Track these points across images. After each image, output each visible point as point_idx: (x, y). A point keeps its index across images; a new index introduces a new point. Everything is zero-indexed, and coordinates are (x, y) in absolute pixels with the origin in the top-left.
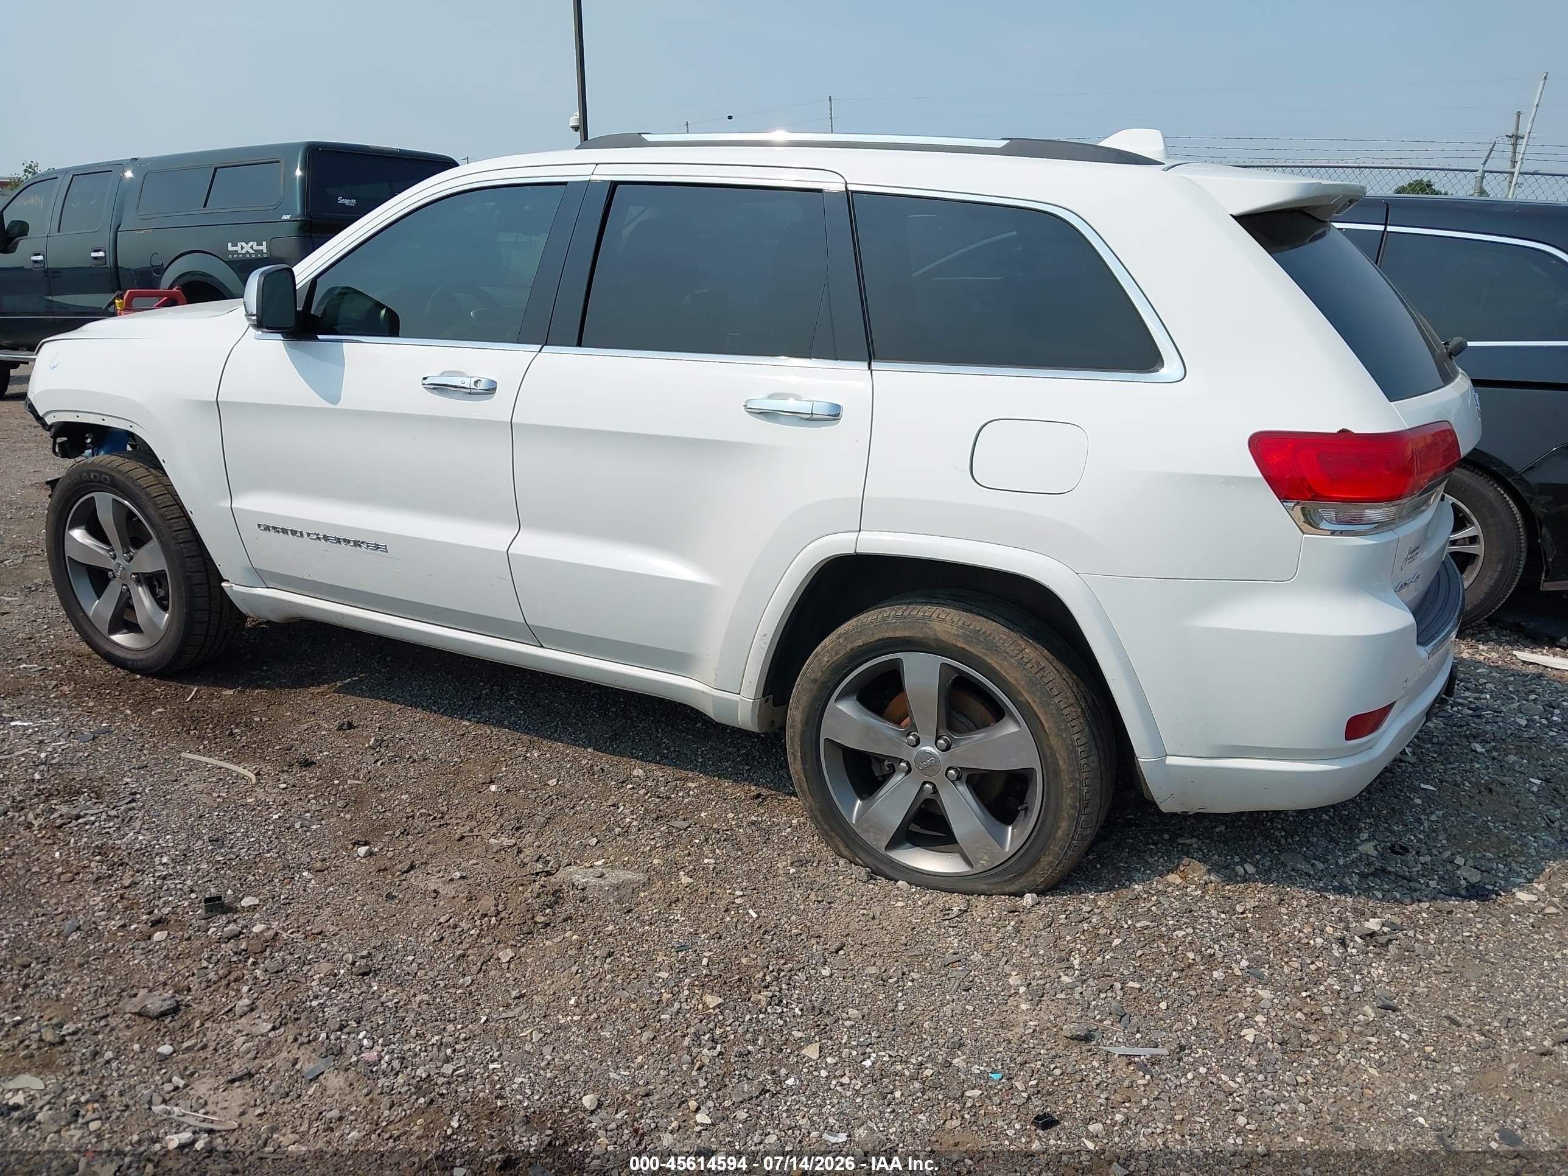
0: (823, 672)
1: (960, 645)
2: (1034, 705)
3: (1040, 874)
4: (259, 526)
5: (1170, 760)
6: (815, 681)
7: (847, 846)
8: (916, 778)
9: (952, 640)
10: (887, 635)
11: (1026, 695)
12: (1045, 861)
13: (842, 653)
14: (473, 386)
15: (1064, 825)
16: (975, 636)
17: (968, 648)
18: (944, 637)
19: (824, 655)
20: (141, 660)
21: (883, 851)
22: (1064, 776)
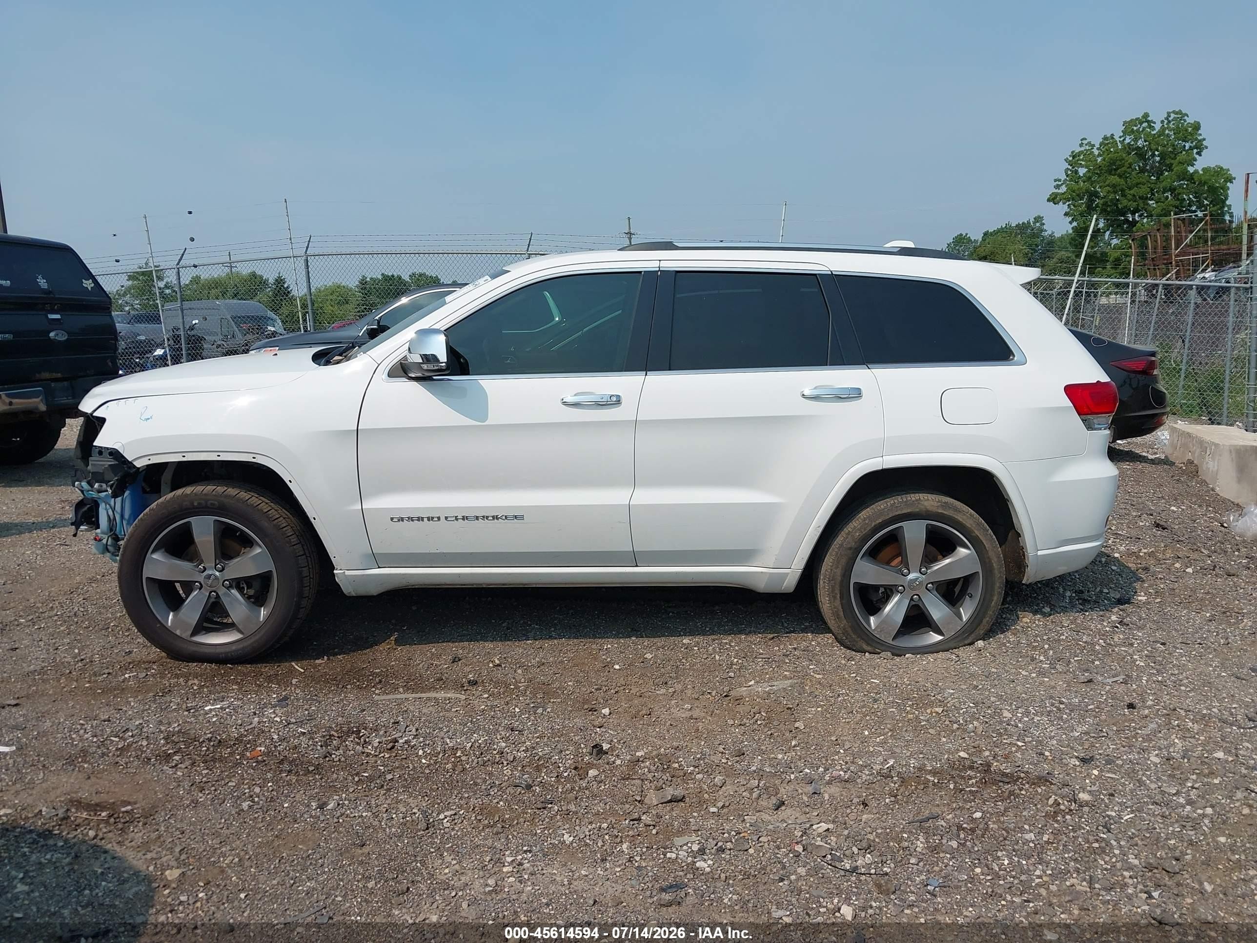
0: (856, 542)
1: (940, 511)
2: (980, 537)
3: (981, 631)
4: (392, 519)
5: (1040, 553)
6: (850, 549)
7: (868, 644)
8: (909, 593)
9: (935, 510)
10: (897, 513)
11: (976, 532)
12: (985, 621)
13: (868, 529)
14: (609, 400)
15: (995, 598)
16: (946, 505)
17: (945, 513)
18: (930, 508)
19: (856, 532)
20: (234, 651)
21: (891, 642)
22: (996, 572)
